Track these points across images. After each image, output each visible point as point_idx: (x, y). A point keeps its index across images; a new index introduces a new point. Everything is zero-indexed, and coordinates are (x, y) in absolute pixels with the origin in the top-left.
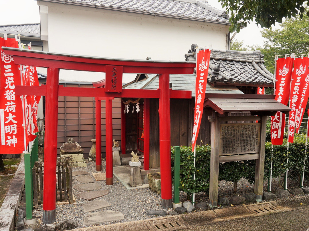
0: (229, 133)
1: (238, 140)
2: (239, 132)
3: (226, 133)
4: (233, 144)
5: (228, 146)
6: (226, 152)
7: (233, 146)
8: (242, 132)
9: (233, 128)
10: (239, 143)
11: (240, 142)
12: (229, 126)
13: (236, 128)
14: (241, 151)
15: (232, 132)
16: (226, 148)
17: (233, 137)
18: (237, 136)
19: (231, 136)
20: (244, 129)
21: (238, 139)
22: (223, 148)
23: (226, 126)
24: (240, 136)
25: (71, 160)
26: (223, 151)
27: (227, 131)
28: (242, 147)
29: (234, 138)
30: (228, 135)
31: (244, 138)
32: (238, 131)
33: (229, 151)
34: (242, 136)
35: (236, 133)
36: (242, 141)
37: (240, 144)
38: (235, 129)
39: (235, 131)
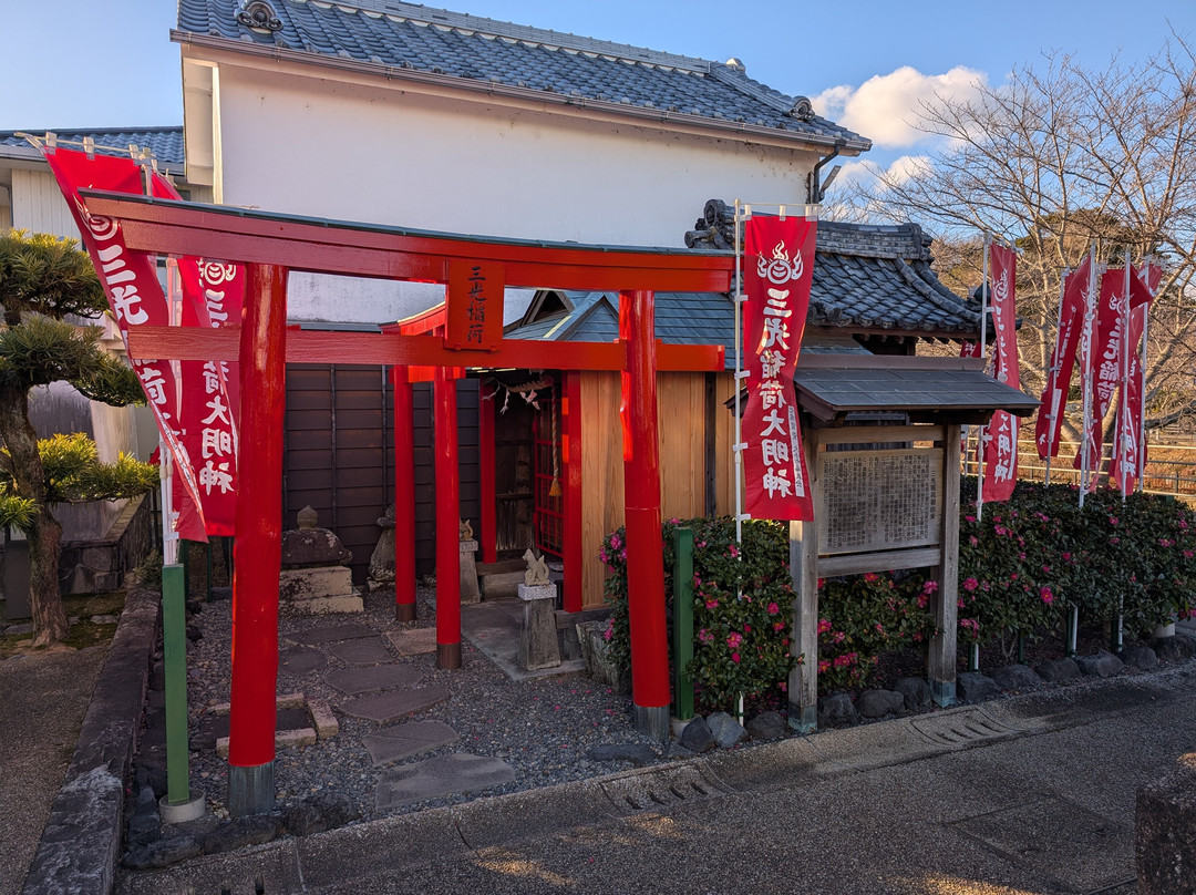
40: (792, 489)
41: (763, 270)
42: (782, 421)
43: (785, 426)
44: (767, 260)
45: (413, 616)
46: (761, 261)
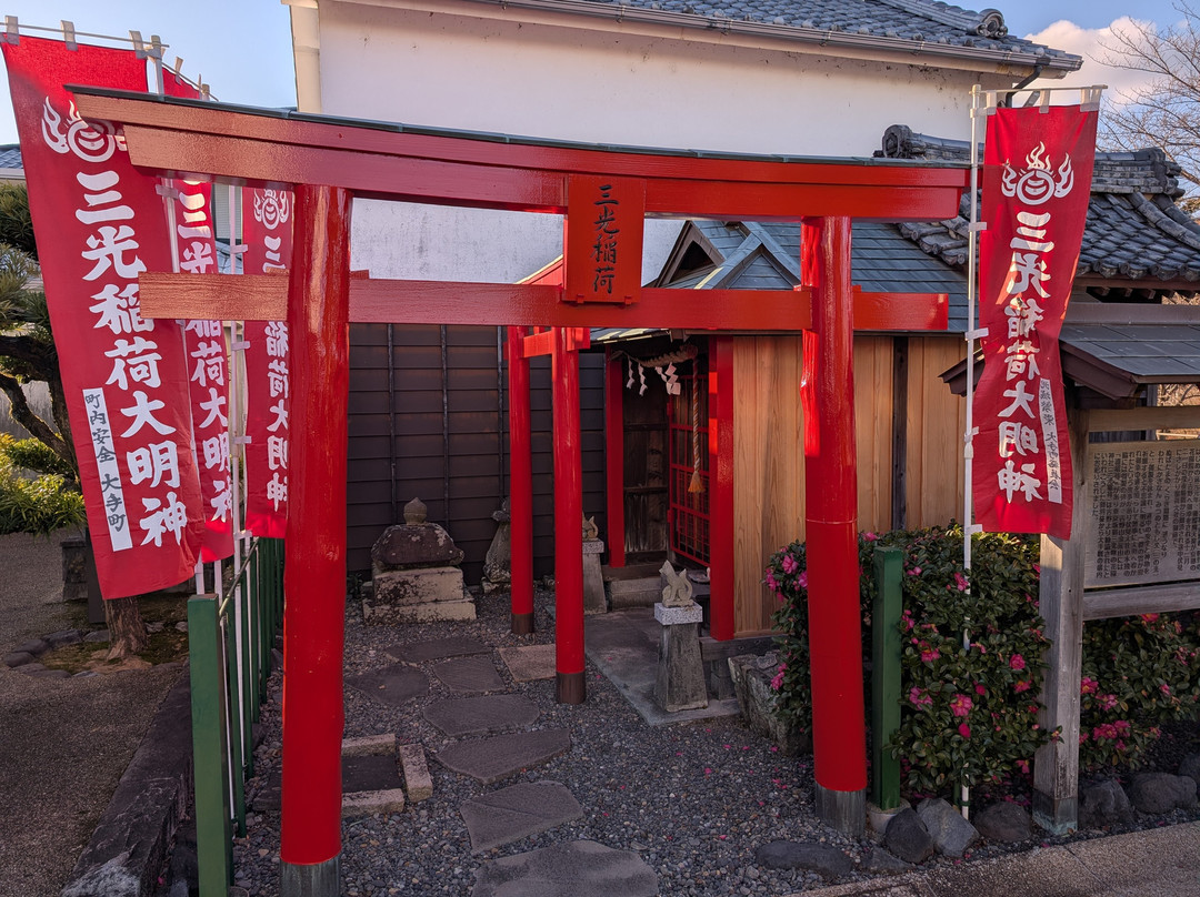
0: (1124, 483)
1: (1166, 518)
2: (1167, 481)
3: (1110, 488)
4: (1143, 534)
5: (1121, 547)
6: (1114, 574)
7: (1141, 544)
8: (1184, 479)
9: (1145, 461)
10: (1170, 530)
11: (1175, 528)
12: (1125, 456)
13: (1156, 464)
14: (1180, 568)
15: (1137, 482)
16: (1113, 552)
17: (1144, 504)
18: (1162, 500)
19: (1133, 500)
20: (1191, 466)
21: (1166, 510)
22: (1100, 553)
23: (1112, 455)
24: (1172, 498)
25: (416, 594)
26: (1100, 568)
27: (1117, 476)
28: (1181, 547)
29: (1147, 510)
30: (1120, 494)
31: (1190, 507)
32: (1164, 477)
33: (1127, 566)
34: (1183, 500)
35: (1155, 483)
36: (1182, 520)
37: (1175, 535)
38: (1152, 467)
39: (1151, 475)
40: (1043, 491)
41: (1009, 186)
42: (1031, 397)
43: (1034, 405)
44: (1017, 171)
45: (529, 627)
46: (1008, 173)
